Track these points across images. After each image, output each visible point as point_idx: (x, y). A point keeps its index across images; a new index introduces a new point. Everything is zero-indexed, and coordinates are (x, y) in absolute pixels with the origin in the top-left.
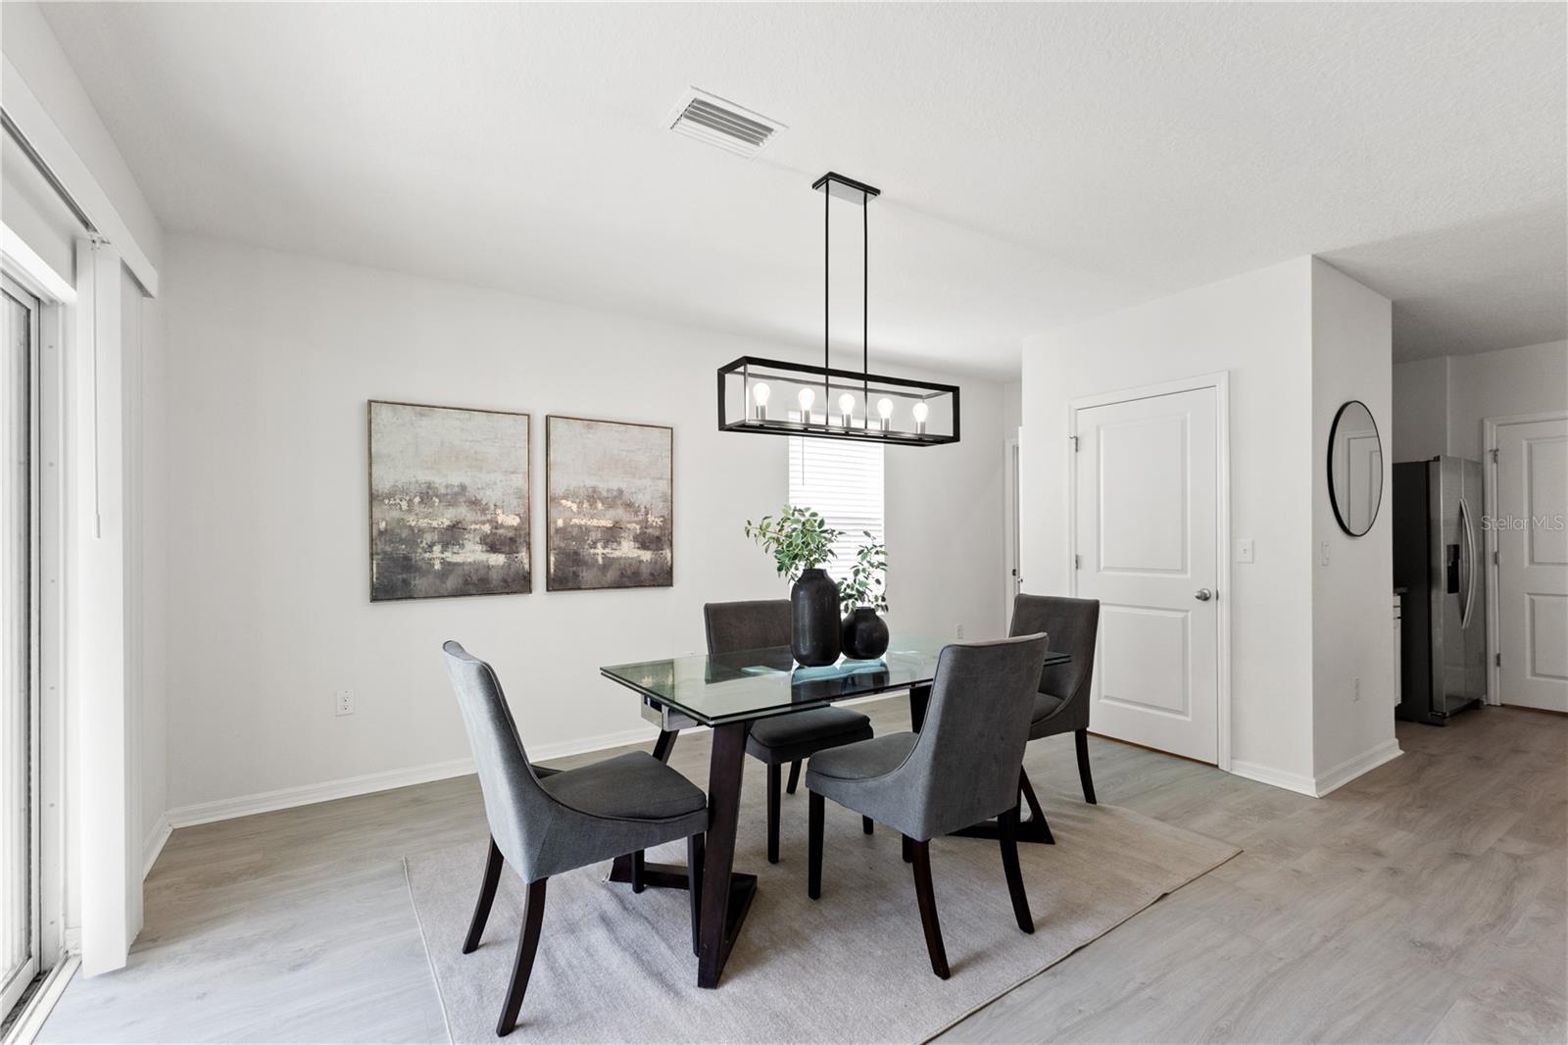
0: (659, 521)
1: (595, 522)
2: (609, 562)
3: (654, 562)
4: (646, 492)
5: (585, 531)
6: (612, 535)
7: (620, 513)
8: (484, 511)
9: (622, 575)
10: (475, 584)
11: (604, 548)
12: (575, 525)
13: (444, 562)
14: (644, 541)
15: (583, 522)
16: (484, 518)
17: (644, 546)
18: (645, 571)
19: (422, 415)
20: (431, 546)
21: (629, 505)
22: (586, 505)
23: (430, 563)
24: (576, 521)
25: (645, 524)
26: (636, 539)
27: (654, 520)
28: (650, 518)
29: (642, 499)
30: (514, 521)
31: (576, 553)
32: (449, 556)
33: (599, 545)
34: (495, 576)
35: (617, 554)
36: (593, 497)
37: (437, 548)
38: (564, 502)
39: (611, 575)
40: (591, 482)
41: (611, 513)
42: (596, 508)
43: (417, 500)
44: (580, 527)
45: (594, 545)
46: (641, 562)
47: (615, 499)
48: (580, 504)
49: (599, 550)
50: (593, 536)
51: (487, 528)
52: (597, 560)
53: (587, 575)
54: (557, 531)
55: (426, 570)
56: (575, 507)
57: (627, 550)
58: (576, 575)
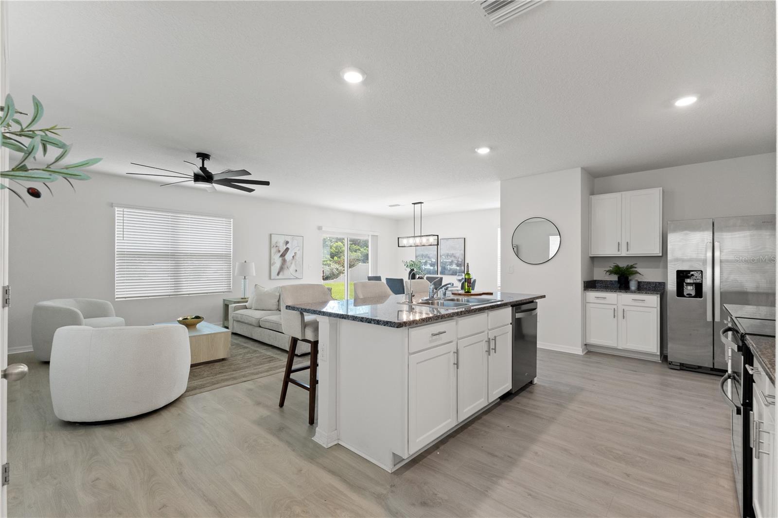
1: (448, 261)
2: (451, 269)
3: (460, 270)
4: (459, 253)
5: (446, 262)
6: (451, 263)
7: (453, 259)
14: (458, 265)
16: (430, 260)
17: (458, 266)
18: (457, 272)
21: (454, 257)
25: (458, 261)
26: (456, 264)
27: (460, 260)
29: (457, 255)
30: (434, 261)
31: (444, 267)
32: (426, 267)
34: (432, 271)
36: (448, 255)
39: (451, 272)
40: (447, 252)
41: (451, 259)
46: (456, 270)
47: (453, 255)
49: (449, 267)
50: (448, 263)
51: (430, 262)
53: (446, 272)
54: (442, 262)
56: (444, 258)
57: (454, 267)
58: (444, 272)
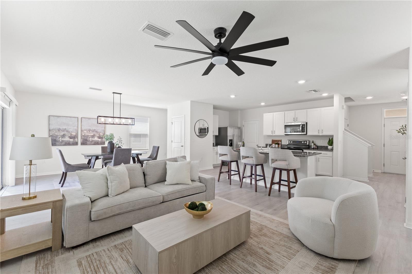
0: (102, 134)
1: (90, 134)
2: (92, 141)
3: (101, 141)
4: (100, 130)
5: (89, 135)
6: (93, 136)
7: (95, 133)
8: (69, 132)
9: (95, 143)
10: (67, 144)
11: (92, 138)
12: (86, 135)
13: (62, 140)
14: (99, 137)
15: (88, 134)
16: (69, 134)
17: (99, 138)
18: (99, 142)
19: (58, 118)
20: (60, 138)
21: (97, 132)
22: (88, 132)
23: (59, 140)
24: (86, 134)
25: (99, 135)
26: (98, 137)
28: (101, 134)
30: (75, 134)
31: (86, 139)
33: (91, 138)
34: (71, 142)
35: (94, 139)
36: (90, 130)
37: (61, 138)
38: (84, 131)
39: (93, 143)
40: (89, 128)
41: (93, 133)
42: (90, 132)
43: (57, 131)
44: (87, 135)
45: (90, 138)
46: (99, 141)
47: (94, 131)
48: (87, 131)
49: (91, 139)
50: (90, 137)
51: (70, 135)
52: (90, 140)
53: (88, 143)
54: (83, 136)
55: (59, 141)
56: (86, 132)
57: (96, 139)
58: (86, 143)
